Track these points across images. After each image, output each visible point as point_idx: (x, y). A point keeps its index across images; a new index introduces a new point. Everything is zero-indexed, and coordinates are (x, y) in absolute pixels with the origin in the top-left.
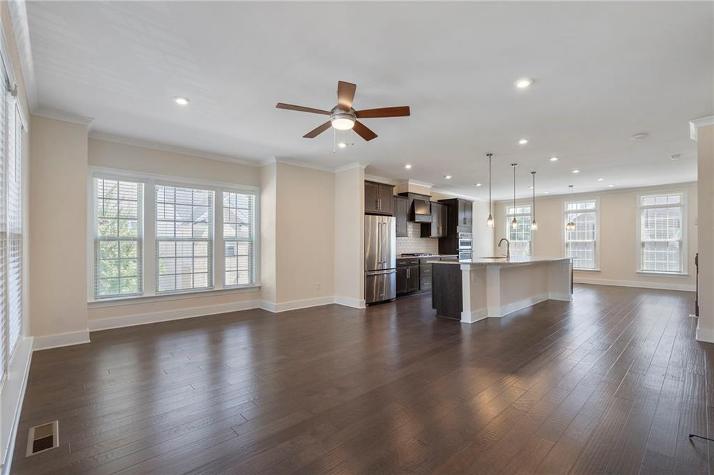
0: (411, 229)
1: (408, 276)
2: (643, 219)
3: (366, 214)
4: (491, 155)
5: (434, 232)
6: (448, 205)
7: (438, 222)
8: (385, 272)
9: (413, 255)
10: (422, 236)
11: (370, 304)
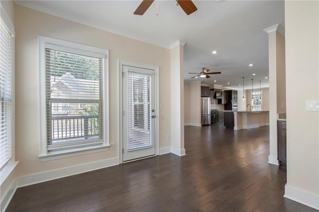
0: (214, 101)
1: (214, 117)
3: (201, 97)
4: (244, 78)
5: (223, 102)
6: (228, 92)
7: (224, 99)
8: (206, 115)
9: (216, 110)
10: (218, 103)
11: (203, 126)
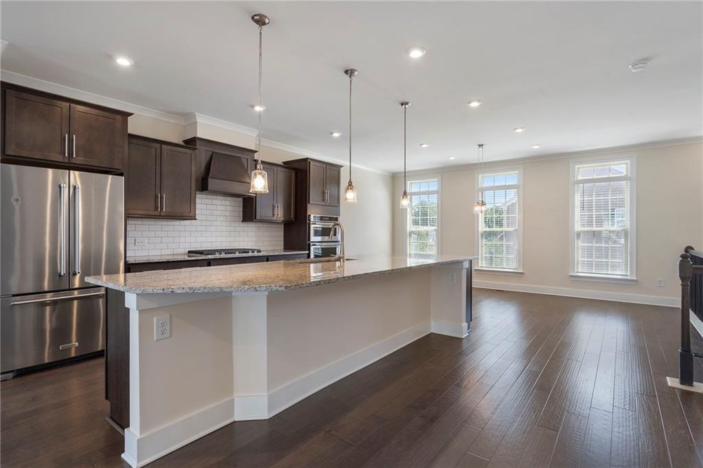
2: (578, 199)
6: (297, 170)
